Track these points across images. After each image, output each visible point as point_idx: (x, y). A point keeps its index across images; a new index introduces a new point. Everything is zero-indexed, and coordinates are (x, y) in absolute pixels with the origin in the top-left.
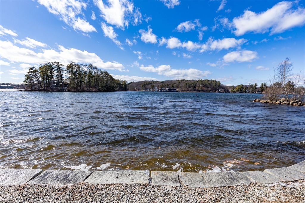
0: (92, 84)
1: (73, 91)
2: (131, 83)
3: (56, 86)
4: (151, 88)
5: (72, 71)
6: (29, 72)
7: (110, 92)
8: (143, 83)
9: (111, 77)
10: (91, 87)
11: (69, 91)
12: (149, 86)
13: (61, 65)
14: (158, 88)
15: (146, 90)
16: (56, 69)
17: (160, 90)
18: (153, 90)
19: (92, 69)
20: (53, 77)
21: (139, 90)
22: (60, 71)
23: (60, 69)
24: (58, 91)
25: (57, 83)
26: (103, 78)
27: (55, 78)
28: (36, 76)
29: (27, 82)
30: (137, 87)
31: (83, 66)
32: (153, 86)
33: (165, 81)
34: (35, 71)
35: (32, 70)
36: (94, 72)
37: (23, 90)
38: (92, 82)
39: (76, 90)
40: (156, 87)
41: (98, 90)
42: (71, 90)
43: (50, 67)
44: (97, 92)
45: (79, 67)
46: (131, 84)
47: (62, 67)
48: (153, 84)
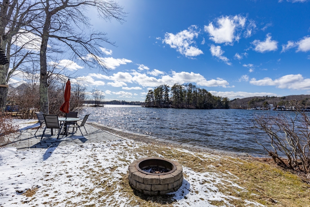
0: (191, 101)
1: (175, 108)
2: (235, 99)
3: (163, 104)
4: (263, 106)
5: (175, 91)
6: (148, 94)
7: (208, 109)
8: (251, 99)
9: (210, 95)
10: (190, 105)
11: (172, 108)
12: (261, 103)
13: (168, 87)
14: (274, 106)
15: (255, 108)
16: (164, 90)
17: (279, 108)
18: (266, 108)
19: (191, 88)
20: (162, 97)
21: (244, 108)
22: (167, 91)
23: (167, 90)
24: (165, 107)
25: (165, 101)
26: (201, 96)
27: (163, 97)
28: (152, 96)
29: (147, 101)
30: (243, 104)
31: (183, 86)
32: (267, 103)
33: (289, 97)
34: (152, 93)
35: (150, 92)
36: (192, 91)
37: (144, 106)
38: (191, 99)
39: (177, 107)
40: (272, 105)
41: (195, 108)
42: (173, 107)
43: (161, 89)
44: (195, 109)
45: (181, 87)
46: (234, 102)
47: (168, 88)
48: (267, 101)
